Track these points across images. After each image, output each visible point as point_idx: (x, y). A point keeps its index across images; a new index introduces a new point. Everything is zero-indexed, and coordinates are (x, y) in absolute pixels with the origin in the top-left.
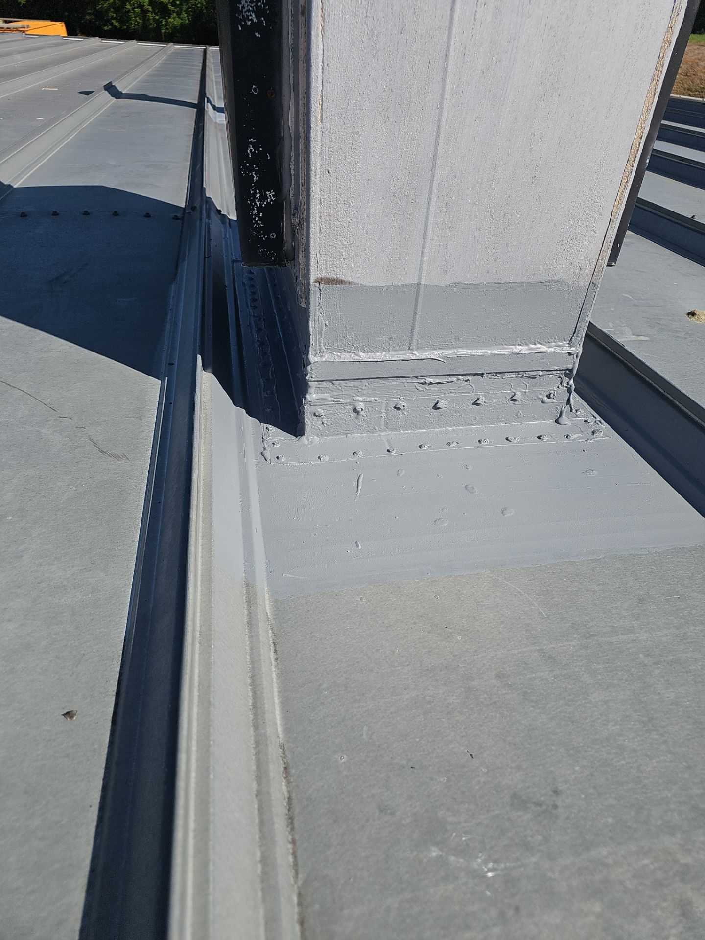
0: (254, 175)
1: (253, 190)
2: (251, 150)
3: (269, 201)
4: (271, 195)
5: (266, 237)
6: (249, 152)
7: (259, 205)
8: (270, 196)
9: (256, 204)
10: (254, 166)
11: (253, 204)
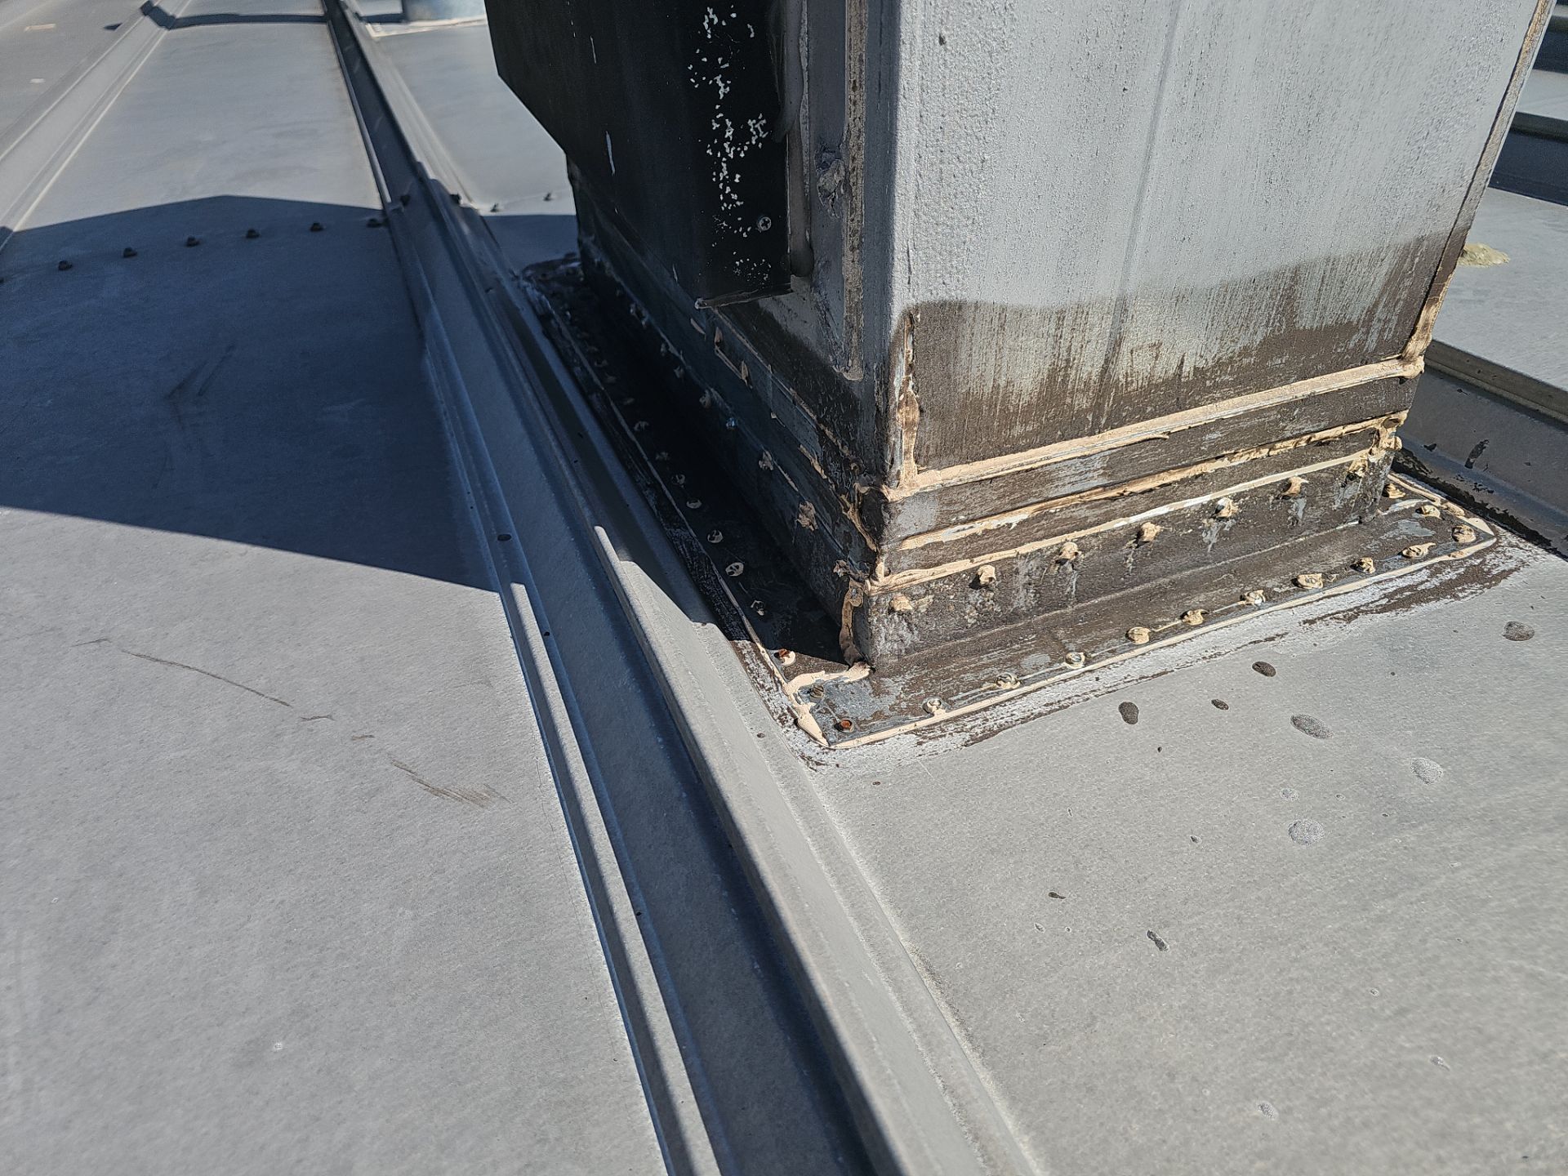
0: (721, 84)
1: (717, 121)
2: (711, 20)
3: (754, 142)
4: (757, 126)
5: (749, 229)
6: (706, 26)
7: (731, 156)
8: (756, 129)
9: (725, 154)
10: (720, 60)
11: (719, 155)
